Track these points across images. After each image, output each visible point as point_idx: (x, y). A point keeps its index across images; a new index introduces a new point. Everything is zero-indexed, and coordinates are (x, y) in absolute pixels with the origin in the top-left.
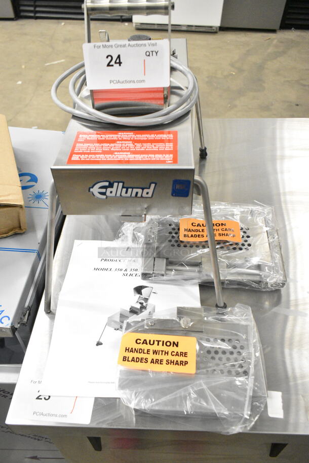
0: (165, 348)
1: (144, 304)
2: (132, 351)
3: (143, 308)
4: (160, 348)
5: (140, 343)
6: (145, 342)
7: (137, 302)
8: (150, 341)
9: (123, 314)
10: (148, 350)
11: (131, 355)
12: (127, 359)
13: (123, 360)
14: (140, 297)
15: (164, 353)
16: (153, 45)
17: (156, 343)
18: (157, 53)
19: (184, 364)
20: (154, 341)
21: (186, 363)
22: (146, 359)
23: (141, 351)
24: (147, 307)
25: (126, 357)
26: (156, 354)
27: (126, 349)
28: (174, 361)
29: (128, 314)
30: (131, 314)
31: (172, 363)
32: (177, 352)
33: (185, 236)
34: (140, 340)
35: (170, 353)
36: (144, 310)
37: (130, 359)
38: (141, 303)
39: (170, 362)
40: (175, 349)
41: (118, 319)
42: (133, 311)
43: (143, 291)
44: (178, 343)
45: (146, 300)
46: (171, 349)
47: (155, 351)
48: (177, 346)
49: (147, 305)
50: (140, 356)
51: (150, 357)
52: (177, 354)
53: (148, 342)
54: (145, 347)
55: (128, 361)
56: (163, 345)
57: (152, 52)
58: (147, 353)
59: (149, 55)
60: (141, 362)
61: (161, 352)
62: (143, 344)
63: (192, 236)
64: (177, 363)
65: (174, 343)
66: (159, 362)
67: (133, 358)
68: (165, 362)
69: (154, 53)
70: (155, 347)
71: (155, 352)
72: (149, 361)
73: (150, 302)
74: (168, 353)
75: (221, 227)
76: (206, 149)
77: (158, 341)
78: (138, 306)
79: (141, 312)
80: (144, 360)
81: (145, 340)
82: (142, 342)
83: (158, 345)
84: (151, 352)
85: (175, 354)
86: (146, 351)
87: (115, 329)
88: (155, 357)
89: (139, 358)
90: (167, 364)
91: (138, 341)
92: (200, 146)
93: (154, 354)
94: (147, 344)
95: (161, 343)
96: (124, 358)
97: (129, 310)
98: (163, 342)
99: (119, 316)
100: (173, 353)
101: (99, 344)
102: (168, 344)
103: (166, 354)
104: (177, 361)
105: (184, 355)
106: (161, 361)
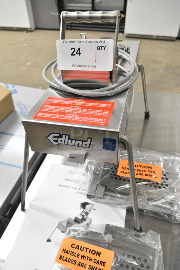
0: (90, 255)
1: (85, 217)
2: (67, 253)
3: (84, 219)
5: (74, 247)
6: (77, 247)
7: (81, 214)
8: (81, 247)
9: (69, 221)
10: (78, 254)
12: (62, 258)
13: (60, 259)
14: (83, 211)
15: (89, 259)
16: (103, 42)
17: (85, 249)
18: (105, 48)
20: (84, 248)
22: (75, 261)
24: (87, 220)
25: (62, 256)
26: (83, 259)
28: (94, 267)
29: (73, 222)
30: (75, 222)
32: (98, 261)
33: (121, 172)
34: (75, 245)
36: (84, 221)
37: (64, 259)
38: (83, 216)
39: (91, 267)
41: (65, 224)
42: (77, 221)
43: (87, 206)
44: (100, 253)
45: (87, 214)
46: (94, 257)
49: (86, 218)
51: (79, 260)
55: (63, 260)
56: (89, 253)
57: (102, 47)
58: (77, 257)
59: (99, 49)
60: (71, 263)
61: (87, 258)
62: (76, 248)
63: (126, 173)
65: (98, 252)
66: (84, 266)
67: (67, 258)
69: (103, 47)
71: (83, 257)
72: (77, 263)
73: (89, 216)
74: (91, 260)
75: (148, 169)
76: (149, 112)
77: (87, 249)
78: (81, 218)
79: (82, 222)
80: (74, 262)
81: (78, 246)
83: (86, 252)
84: (80, 256)
86: (76, 255)
87: (62, 232)
91: (73, 246)
92: (145, 110)
93: (81, 258)
95: (88, 251)
96: (60, 257)
97: (74, 219)
98: (90, 250)
99: (66, 222)
100: (95, 261)
101: (49, 240)
102: (93, 252)
105: (102, 264)
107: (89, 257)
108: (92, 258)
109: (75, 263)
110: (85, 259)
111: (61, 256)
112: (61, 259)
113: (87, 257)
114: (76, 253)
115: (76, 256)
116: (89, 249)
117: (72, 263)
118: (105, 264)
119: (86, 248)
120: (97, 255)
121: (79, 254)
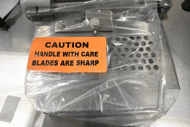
0: (75, 50)
4: (70, 49)
5: (50, 46)
6: (55, 45)
8: (60, 43)
10: (58, 52)
11: (40, 59)
12: (36, 63)
13: (33, 65)
15: (74, 54)
17: (66, 45)
19: (94, 63)
20: (64, 43)
21: (97, 62)
22: (56, 62)
23: (51, 54)
25: (36, 61)
26: (66, 56)
27: (36, 53)
28: (84, 61)
31: (83, 64)
32: (88, 53)
34: (50, 43)
35: (80, 54)
37: (40, 63)
39: (80, 62)
40: (86, 50)
44: (88, 43)
46: (81, 50)
47: (65, 52)
48: (87, 46)
50: (50, 59)
51: (61, 59)
52: (87, 54)
53: (58, 45)
54: (55, 50)
55: (38, 65)
56: (73, 47)
58: (57, 56)
60: (51, 65)
61: (71, 54)
62: (52, 47)
64: (88, 63)
65: (84, 43)
66: (69, 64)
67: (43, 61)
68: (75, 63)
70: (65, 49)
71: (65, 54)
72: (59, 63)
74: (78, 54)
77: (68, 43)
80: (54, 63)
81: (55, 43)
82: (51, 45)
83: (68, 47)
84: (61, 54)
85: (85, 54)
86: (56, 54)
88: (66, 59)
89: (49, 61)
90: (77, 64)
91: (48, 45)
93: (64, 56)
94: (57, 47)
95: (71, 45)
96: (33, 63)
98: (73, 43)
100: (83, 54)
102: (78, 45)
103: (77, 55)
104: (88, 61)
105: (94, 55)
106: (72, 62)
107: (74, 52)
108: (78, 52)
109: (56, 64)
110: (69, 56)
111: (33, 61)
112: (35, 65)
113: (71, 52)
114: (54, 52)
115: (55, 56)
116: (71, 43)
117: (53, 65)
118: (97, 54)
119: (66, 43)
120: (83, 47)
121: (60, 52)
